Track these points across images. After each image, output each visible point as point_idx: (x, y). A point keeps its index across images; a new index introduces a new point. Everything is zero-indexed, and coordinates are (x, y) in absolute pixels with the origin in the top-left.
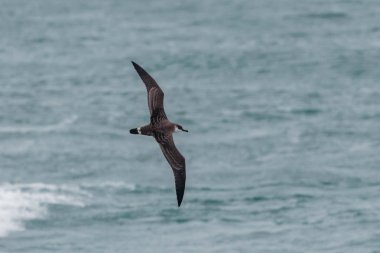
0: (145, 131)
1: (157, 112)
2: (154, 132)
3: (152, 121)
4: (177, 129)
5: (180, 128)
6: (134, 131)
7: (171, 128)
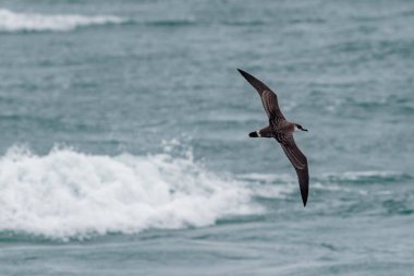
0: (265, 133)
1: (275, 114)
2: (274, 133)
3: (271, 123)
4: (296, 129)
5: (299, 127)
6: (253, 135)
7: (291, 127)
